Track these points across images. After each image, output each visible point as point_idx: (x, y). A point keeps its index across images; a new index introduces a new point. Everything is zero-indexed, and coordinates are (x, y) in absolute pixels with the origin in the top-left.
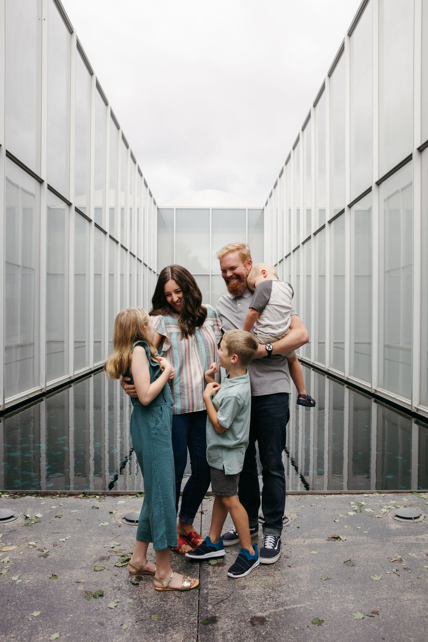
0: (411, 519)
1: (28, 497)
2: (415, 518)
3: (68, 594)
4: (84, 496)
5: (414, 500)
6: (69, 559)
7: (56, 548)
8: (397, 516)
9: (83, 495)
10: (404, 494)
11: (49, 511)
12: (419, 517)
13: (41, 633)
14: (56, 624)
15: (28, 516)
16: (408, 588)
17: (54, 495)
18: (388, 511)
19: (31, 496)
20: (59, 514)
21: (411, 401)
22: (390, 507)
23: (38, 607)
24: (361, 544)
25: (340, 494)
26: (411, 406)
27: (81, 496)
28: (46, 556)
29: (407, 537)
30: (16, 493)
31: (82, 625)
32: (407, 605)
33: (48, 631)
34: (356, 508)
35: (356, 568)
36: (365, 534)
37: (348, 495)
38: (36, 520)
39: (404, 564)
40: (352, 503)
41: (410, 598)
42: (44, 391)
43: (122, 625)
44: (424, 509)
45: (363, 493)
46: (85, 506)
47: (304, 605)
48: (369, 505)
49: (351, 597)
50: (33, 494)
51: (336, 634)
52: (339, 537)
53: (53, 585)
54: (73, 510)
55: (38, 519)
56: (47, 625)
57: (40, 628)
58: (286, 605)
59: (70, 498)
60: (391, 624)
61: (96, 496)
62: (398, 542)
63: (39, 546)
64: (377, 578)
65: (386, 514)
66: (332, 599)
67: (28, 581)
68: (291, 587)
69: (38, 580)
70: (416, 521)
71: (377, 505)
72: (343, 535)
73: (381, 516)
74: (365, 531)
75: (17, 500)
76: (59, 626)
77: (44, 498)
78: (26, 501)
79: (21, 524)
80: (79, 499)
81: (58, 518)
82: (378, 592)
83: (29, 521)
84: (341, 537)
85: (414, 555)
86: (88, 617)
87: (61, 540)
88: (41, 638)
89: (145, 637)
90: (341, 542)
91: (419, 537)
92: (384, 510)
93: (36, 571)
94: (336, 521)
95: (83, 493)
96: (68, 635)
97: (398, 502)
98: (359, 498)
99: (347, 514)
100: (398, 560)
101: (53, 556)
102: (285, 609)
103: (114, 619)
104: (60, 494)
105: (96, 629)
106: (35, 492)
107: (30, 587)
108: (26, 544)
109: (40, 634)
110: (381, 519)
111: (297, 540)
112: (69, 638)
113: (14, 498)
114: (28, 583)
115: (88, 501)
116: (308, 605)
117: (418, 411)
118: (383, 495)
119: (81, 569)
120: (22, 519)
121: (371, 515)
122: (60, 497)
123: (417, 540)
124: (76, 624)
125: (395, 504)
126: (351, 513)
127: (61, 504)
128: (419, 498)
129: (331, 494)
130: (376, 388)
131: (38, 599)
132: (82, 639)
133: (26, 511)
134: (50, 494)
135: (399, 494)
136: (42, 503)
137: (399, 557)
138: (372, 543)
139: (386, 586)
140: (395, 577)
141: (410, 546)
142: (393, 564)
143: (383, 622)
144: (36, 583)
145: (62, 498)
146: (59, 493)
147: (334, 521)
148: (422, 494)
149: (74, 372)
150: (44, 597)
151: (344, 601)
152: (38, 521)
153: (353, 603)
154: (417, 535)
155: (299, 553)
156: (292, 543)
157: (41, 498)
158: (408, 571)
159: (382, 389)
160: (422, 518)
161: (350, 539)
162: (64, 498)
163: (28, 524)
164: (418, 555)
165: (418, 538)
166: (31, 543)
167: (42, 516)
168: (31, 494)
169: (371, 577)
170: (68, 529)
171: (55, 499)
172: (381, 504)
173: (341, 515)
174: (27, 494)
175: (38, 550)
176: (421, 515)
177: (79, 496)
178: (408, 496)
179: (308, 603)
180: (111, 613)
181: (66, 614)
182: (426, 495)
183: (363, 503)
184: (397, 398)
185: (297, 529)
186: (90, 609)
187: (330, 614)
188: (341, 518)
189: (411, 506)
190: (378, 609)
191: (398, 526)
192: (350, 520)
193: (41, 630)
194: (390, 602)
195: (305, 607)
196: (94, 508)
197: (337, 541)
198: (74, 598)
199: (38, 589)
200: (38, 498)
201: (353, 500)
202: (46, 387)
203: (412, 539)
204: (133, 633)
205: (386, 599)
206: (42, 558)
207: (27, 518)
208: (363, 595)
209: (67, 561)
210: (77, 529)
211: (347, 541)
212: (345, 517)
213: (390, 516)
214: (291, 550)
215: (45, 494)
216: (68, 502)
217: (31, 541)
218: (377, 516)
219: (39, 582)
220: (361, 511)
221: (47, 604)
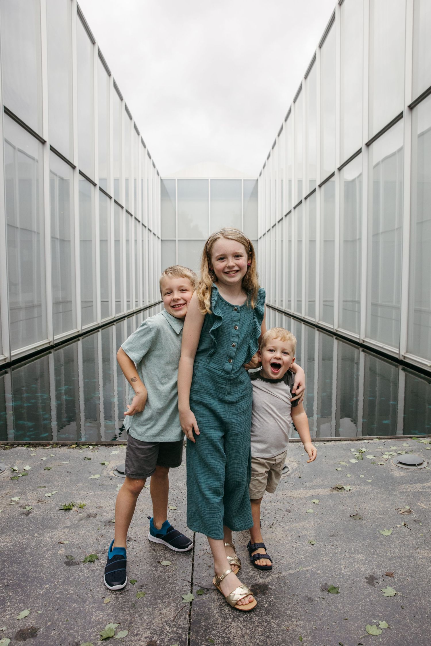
0: (414, 465)
1: (19, 448)
2: (419, 465)
3: (46, 559)
4: (77, 447)
5: (414, 446)
6: (53, 517)
7: (40, 504)
8: (400, 463)
9: (76, 445)
10: (404, 439)
11: (39, 463)
12: (422, 463)
13: (9, 611)
14: (28, 597)
15: (16, 468)
16: (422, 544)
17: (46, 445)
18: (390, 457)
19: (22, 446)
20: (48, 466)
21: (398, 350)
22: (391, 453)
23: (10, 576)
24: (366, 494)
25: (340, 440)
26: (399, 354)
27: (74, 446)
28: (27, 514)
29: (413, 485)
30: (8, 444)
31: (58, 598)
32: (423, 564)
33: (17, 607)
34: (358, 455)
35: (364, 522)
36: (370, 483)
37: (348, 442)
38: (23, 473)
39: (414, 515)
40: (353, 450)
41: (425, 555)
42: (52, 344)
43: (104, 597)
44: (426, 454)
45: (363, 439)
46: (77, 457)
47: (310, 568)
48: (370, 451)
49: (362, 557)
50: (25, 445)
51: (348, 604)
52: (343, 487)
53: (31, 548)
54: (64, 461)
55: (26, 471)
56: (17, 600)
57: (9, 604)
58: (290, 568)
59: (62, 448)
60: (409, 588)
61: (90, 447)
62: (404, 490)
63: (23, 502)
64: (387, 533)
65: (388, 461)
66: (341, 559)
67: (4, 544)
68: (295, 546)
69: (15, 542)
70: (419, 467)
71: (378, 452)
72: (346, 484)
73: (383, 464)
74: (369, 479)
75: (7, 451)
76: (31, 600)
77: (35, 449)
78: (17, 453)
79: (7, 477)
80: (72, 450)
81: (46, 470)
82: (390, 549)
83: (16, 474)
84: (345, 487)
85: (423, 505)
86: (65, 587)
87: (47, 495)
88: (8, 617)
89: (130, 613)
90: (345, 492)
91: (424, 484)
92: (386, 457)
93: (14, 531)
94: (338, 469)
95: (76, 443)
96: (39, 612)
97: (399, 448)
98: (359, 444)
99: (349, 462)
100: (407, 512)
101: (36, 514)
102: (290, 574)
103: (96, 590)
104: (53, 445)
105: (74, 603)
106: (26, 442)
107: (5, 551)
108: (9, 500)
109: (7, 612)
110: (384, 466)
111: (299, 491)
112: (41, 615)
113: (4, 449)
114: (4, 546)
115: (81, 451)
116: (316, 568)
117: (405, 358)
118: (383, 441)
119: (64, 528)
120: (9, 472)
121: (373, 462)
122: (52, 447)
123: (423, 489)
124: (51, 598)
125: (396, 449)
126: (353, 461)
127: (52, 455)
128: (419, 443)
129: (331, 441)
130: (364, 338)
131: (12, 566)
132: (56, 617)
133: (15, 463)
134: (43, 445)
135: (399, 439)
136: (32, 455)
137: (408, 508)
138: (377, 493)
139: (398, 542)
140: (405, 530)
141: (417, 495)
142: (402, 516)
143: (399, 586)
144: (12, 546)
145: (54, 449)
146: (52, 443)
147: (337, 469)
148: (421, 439)
149: (82, 326)
150: (19, 563)
151: (354, 562)
152: (26, 473)
153: (364, 564)
154: (423, 483)
155: (301, 506)
156: (294, 495)
157: (32, 449)
158: (418, 523)
159: (369, 339)
160: (425, 465)
161: (354, 489)
162: (56, 448)
163: (14, 477)
164: (426, 505)
165: (424, 486)
166: (13, 499)
167: (30, 468)
168: (23, 445)
169: (381, 531)
170: (56, 483)
171: (47, 450)
172: (383, 450)
173: (343, 463)
174: (18, 445)
175: (20, 507)
176: (424, 461)
177: (72, 447)
178: (408, 442)
179: (315, 566)
180: (93, 582)
181: (41, 585)
182: (425, 440)
183: (364, 450)
184: (384, 347)
185: (298, 479)
186: (69, 578)
187: (340, 578)
188: (343, 466)
189: (412, 451)
190: (391, 569)
191: (403, 474)
192: (352, 468)
193: (9, 606)
194: (405, 562)
195: (311, 570)
196: (86, 459)
197: (341, 492)
198: (53, 565)
199: (14, 554)
200: (29, 449)
201: (353, 446)
202: (54, 340)
203: (418, 487)
204: (116, 607)
205: (399, 558)
206: (23, 516)
207: (14, 470)
208: (374, 554)
209: (51, 519)
210: (65, 482)
211: (351, 491)
212: (348, 465)
213: (393, 463)
214: (292, 503)
215: (36, 445)
216: (59, 453)
217: (14, 497)
218: (380, 463)
219: (16, 545)
220: (362, 458)
221: (20, 572)
